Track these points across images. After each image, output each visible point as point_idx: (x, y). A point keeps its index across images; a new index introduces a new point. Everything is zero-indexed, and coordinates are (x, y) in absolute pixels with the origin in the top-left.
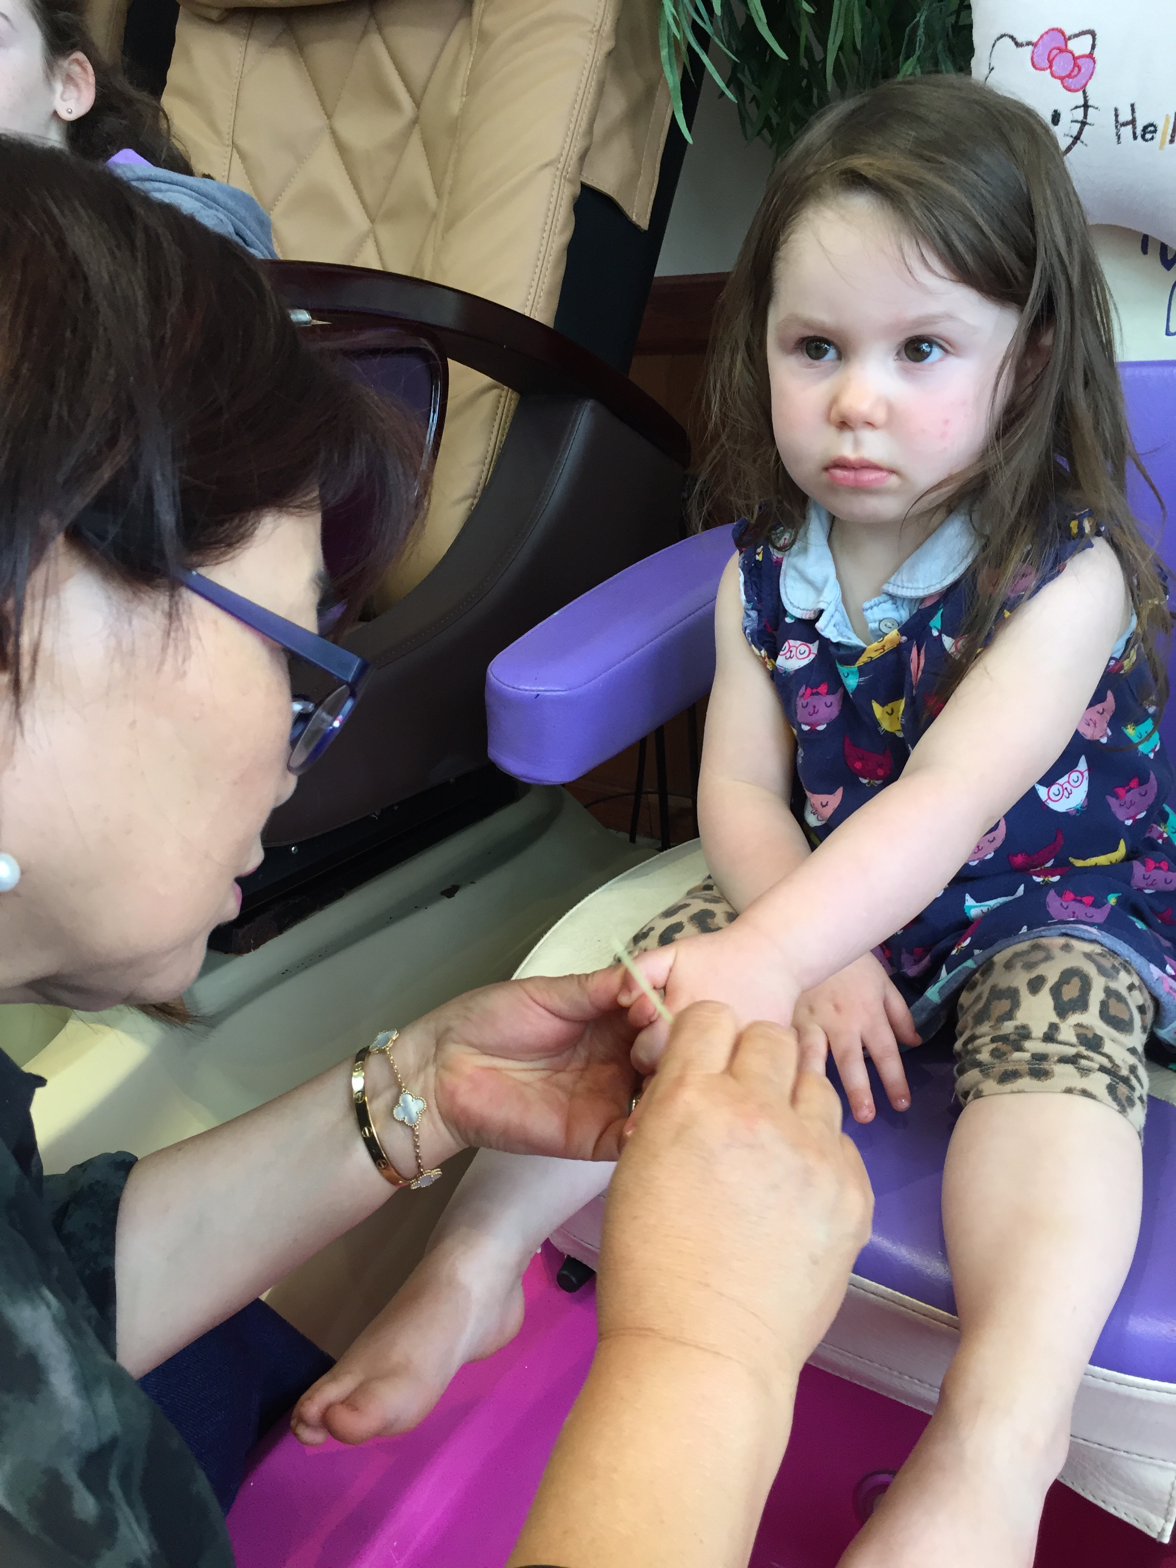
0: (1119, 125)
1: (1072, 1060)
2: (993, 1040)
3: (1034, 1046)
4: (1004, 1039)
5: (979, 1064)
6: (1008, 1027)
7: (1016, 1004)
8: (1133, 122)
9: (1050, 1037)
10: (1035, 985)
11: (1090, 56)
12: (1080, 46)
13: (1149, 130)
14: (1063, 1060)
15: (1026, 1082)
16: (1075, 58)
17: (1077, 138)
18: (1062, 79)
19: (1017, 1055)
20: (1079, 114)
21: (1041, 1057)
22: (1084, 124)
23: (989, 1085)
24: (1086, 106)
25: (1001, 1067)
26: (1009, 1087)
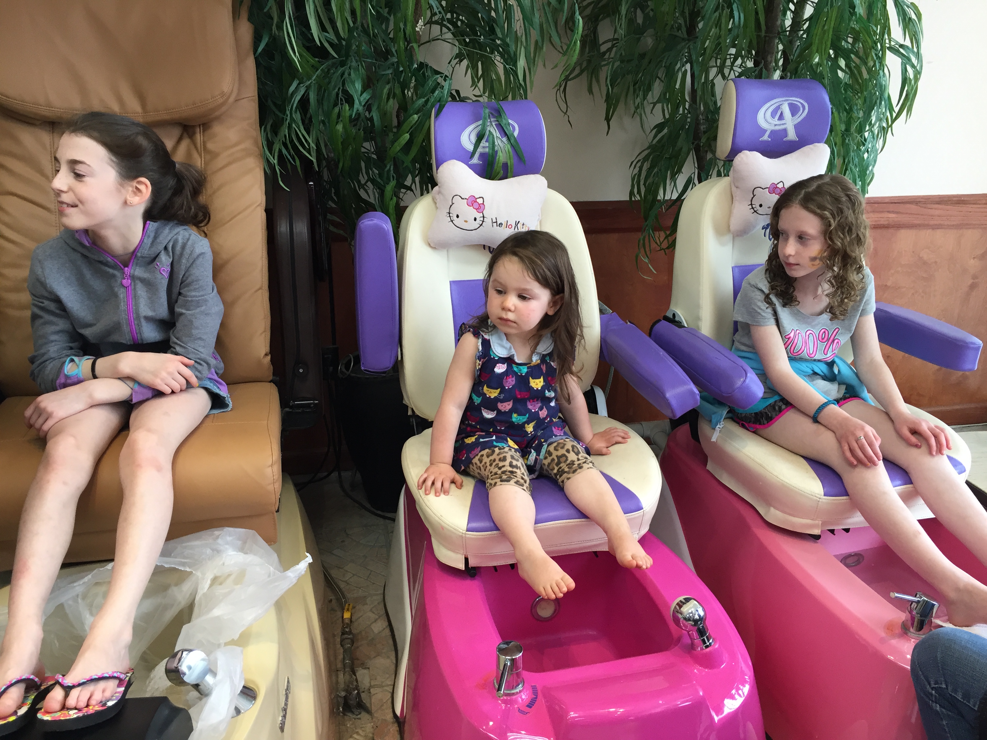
0: (493, 223)
1: (585, 462)
2: (567, 465)
3: (577, 463)
4: (569, 464)
5: (566, 472)
6: (568, 462)
7: (567, 457)
8: (496, 222)
9: (578, 460)
10: (568, 451)
11: (483, 204)
12: (480, 201)
13: (501, 224)
14: (584, 463)
15: (579, 471)
16: (479, 204)
17: (481, 225)
18: (476, 209)
19: (574, 466)
20: (482, 219)
21: (579, 464)
22: (483, 221)
23: (571, 475)
24: (484, 217)
25: (572, 470)
26: (576, 473)
